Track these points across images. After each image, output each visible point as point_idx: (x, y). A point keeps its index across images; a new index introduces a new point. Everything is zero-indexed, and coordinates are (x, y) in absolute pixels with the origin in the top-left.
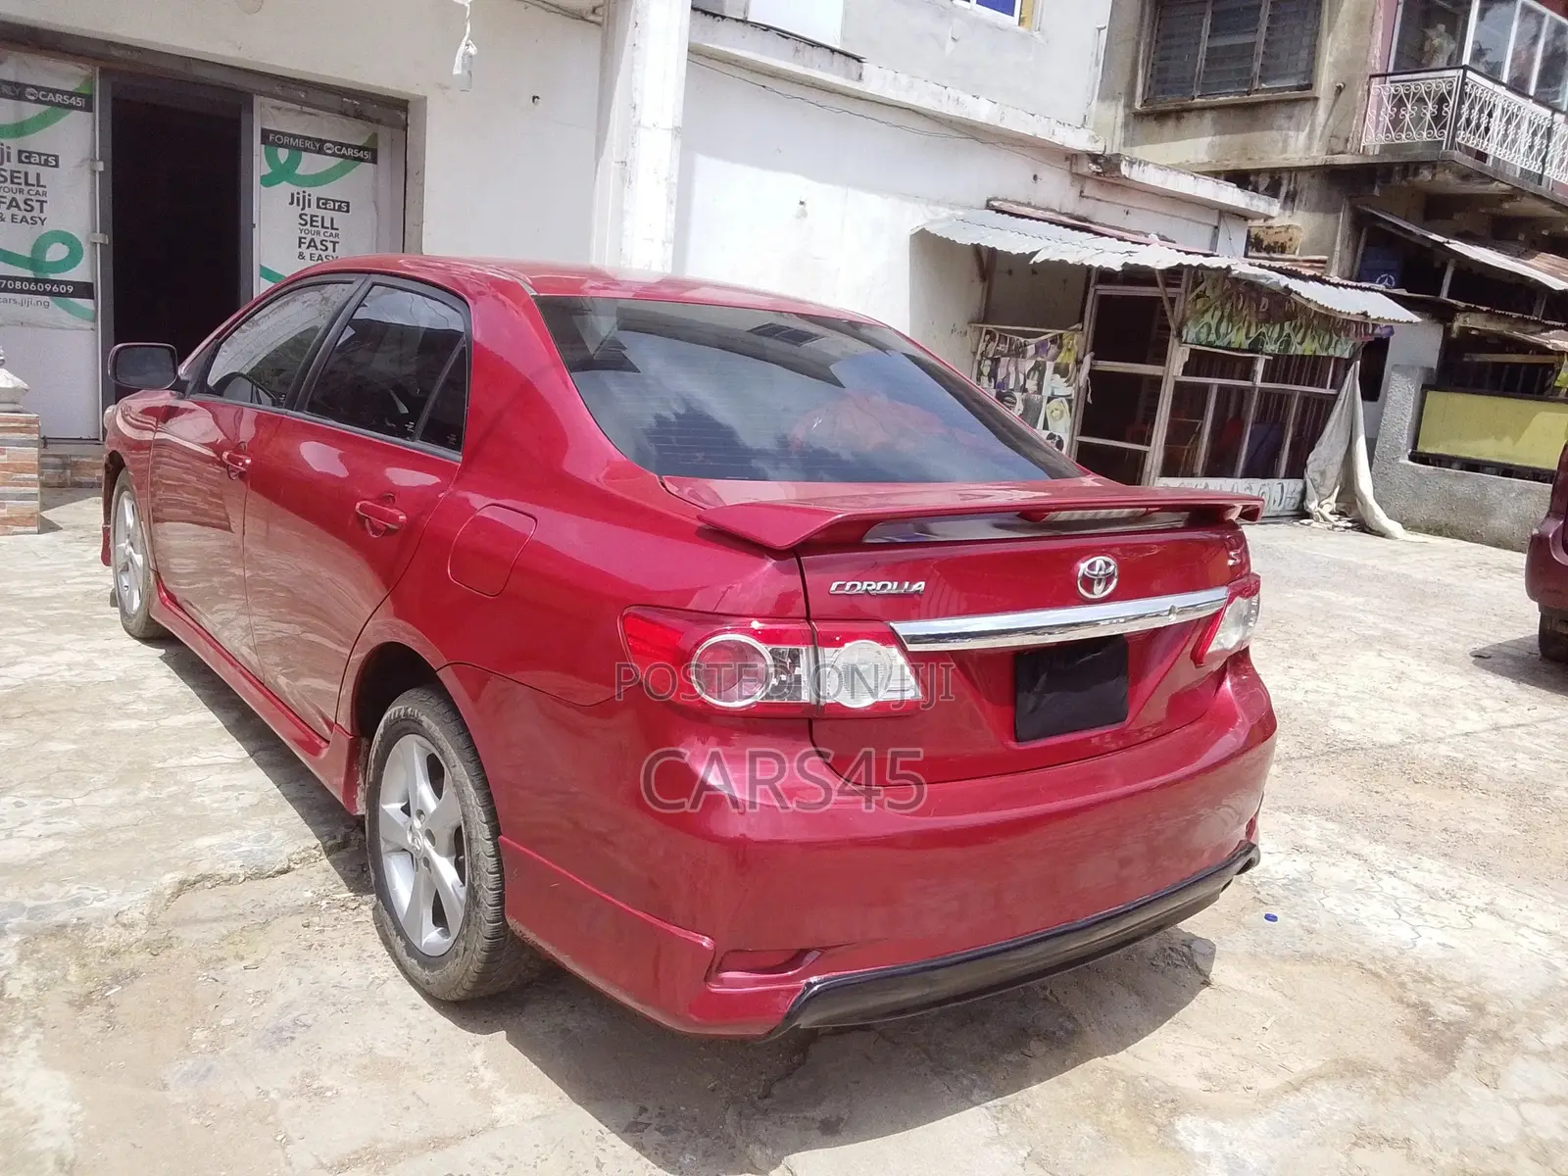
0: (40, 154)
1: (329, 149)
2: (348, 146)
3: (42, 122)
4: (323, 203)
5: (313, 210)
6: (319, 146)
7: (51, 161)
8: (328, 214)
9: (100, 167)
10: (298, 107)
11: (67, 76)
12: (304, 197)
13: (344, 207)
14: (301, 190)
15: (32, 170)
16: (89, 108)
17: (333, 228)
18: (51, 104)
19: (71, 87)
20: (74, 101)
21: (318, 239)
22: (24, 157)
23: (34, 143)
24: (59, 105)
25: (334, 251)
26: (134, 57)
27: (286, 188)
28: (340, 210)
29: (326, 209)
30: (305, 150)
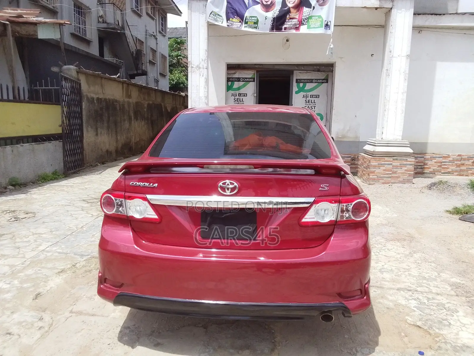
0: (243, 94)
1: (314, 81)
2: (319, 79)
3: (244, 86)
4: (312, 96)
5: (309, 98)
6: (311, 81)
7: (245, 95)
8: (313, 99)
9: (255, 95)
10: (306, 72)
11: (249, 74)
12: (307, 95)
13: (317, 96)
14: (306, 93)
15: (241, 98)
16: (254, 81)
17: (314, 103)
18: (246, 81)
19: (250, 77)
20: (251, 80)
21: (310, 106)
22: (240, 95)
23: (242, 91)
24: (247, 81)
25: (314, 109)
26: (261, 66)
27: (302, 94)
28: (317, 97)
29: (313, 98)
30: (308, 83)
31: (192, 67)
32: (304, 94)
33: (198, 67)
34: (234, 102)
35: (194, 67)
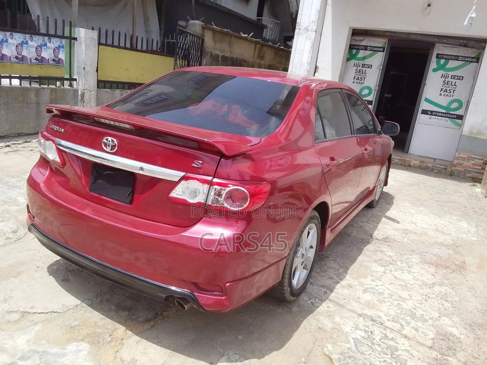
0: (367, 65)
1: (460, 59)
2: (467, 57)
3: (371, 56)
4: (453, 77)
5: (449, 79)
6: (456, 58)
7: (370, 67)
8: (454, 81)
9: (381, 68)
10: (452, 46)
11: (380, 42)
12: (447, 75)
13: (461, 78)
14: (446, 73)
15: (364, 69)
16: (383, 51)
17: (455, 85)
18: (373, 50)
19: (380, 46)
20: (380, 49)
21: (448, 89)
22: (363, 66)
23: (367, 62)
24: (376, 51)
25: (453, 93)
26: (393, 34)
27: (441, 72)
28: (459, 79)
29: (454, 79)
30: (451, 59)
31: (300, 29)
32: (444, 72)
33: (307, 29)
34: (356, 73)
35: (302, 29)
